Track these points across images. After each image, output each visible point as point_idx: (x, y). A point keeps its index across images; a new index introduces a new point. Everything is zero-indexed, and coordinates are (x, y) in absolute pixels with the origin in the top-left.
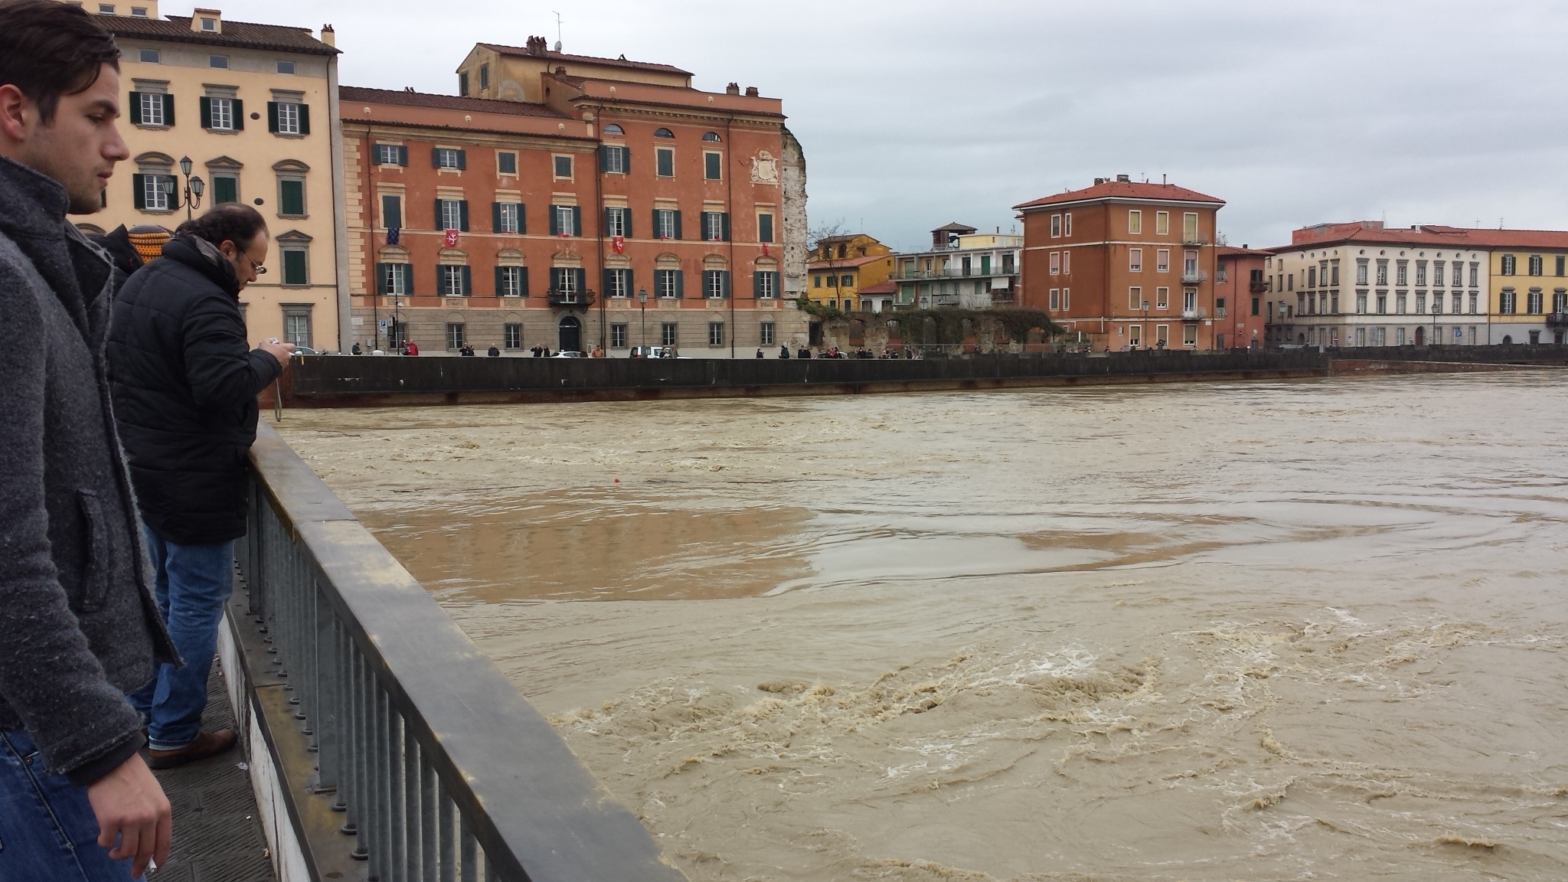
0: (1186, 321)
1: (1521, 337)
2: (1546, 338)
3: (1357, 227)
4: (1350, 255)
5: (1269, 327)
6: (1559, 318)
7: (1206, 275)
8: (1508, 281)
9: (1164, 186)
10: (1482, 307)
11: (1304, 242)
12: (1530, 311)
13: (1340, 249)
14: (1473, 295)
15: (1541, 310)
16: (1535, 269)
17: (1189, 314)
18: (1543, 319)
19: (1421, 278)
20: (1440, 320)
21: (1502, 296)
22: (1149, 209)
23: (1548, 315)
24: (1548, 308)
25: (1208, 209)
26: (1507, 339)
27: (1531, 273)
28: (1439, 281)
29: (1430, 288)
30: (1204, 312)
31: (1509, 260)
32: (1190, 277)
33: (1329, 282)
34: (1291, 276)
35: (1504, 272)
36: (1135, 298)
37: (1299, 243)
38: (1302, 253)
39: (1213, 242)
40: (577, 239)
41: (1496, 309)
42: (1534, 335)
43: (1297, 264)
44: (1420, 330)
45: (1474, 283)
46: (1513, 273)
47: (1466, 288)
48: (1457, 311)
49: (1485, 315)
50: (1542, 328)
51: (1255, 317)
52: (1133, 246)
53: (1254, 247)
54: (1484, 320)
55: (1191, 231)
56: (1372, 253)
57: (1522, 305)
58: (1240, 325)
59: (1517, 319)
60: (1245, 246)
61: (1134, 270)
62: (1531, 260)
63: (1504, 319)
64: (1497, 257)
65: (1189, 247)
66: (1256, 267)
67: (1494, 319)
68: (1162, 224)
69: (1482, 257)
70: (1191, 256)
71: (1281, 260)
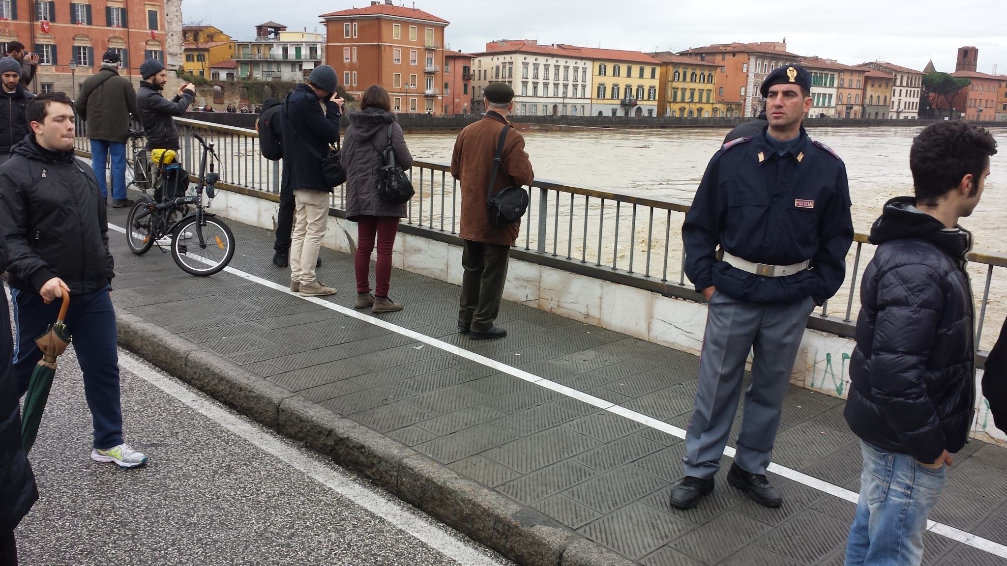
0: (427, 96)
1: (607, 113)
2: (620, 113)
3: (523, 43)
4: (519, 59)
5: (473, 102)
6: (627, 101)
7: (438, 68)
8: (602, 79)
9: (414, 10)
10: (588, 95)
11: (493, 51)
12: (613, 97)
13: (513, 56)
14: (584, 87)
15: (618, 97)
16: (616, 72)
17: (429, 92)
18: (619, 102)
19: (557, 75)
20: (566, 101)
21: (599, 88)
22: (405, 24)
23: (622, 100)
24: (622, 96)
25: (440, 26)
26: (600, 113)
27: (614, 75)
28: (566, 78)
29: (561, 82)
30: (438, 91)
31: (603, 67)
32: (430, 69)
33: (507, 76)
34: (485, 71)
35: (600, 74)
36: (397, 81)
37: (490, 51)
38: (492, 57)
39: (443, 48)
40: (14, 22)
41: (595, 96)
42: (614, 111)
43: (489, 64)
44: (555, 107)
45: (584, 80)
46: (605, 75)
47: (580, 83)
48: (575, 96)
49: (589, 98)
50: (618, 107)
51: (465, 95)
52: (396, 47)
53: (465, 51)
54: (589, 101)
55: (430, 40)
56: (531, 59)
57: (608, 94)
58: (457, 100)
59: (606, 101)
60: (460, 51)
61: (397, 62)
62: (614, 67)
63: (600, 101)
64: (597, 64)
65: (429, 50)
66: (466, 65)
67: (594, 101)
68: (413, 34)
69: (589, 64)
70: (430, 56)
71: (480, 61)
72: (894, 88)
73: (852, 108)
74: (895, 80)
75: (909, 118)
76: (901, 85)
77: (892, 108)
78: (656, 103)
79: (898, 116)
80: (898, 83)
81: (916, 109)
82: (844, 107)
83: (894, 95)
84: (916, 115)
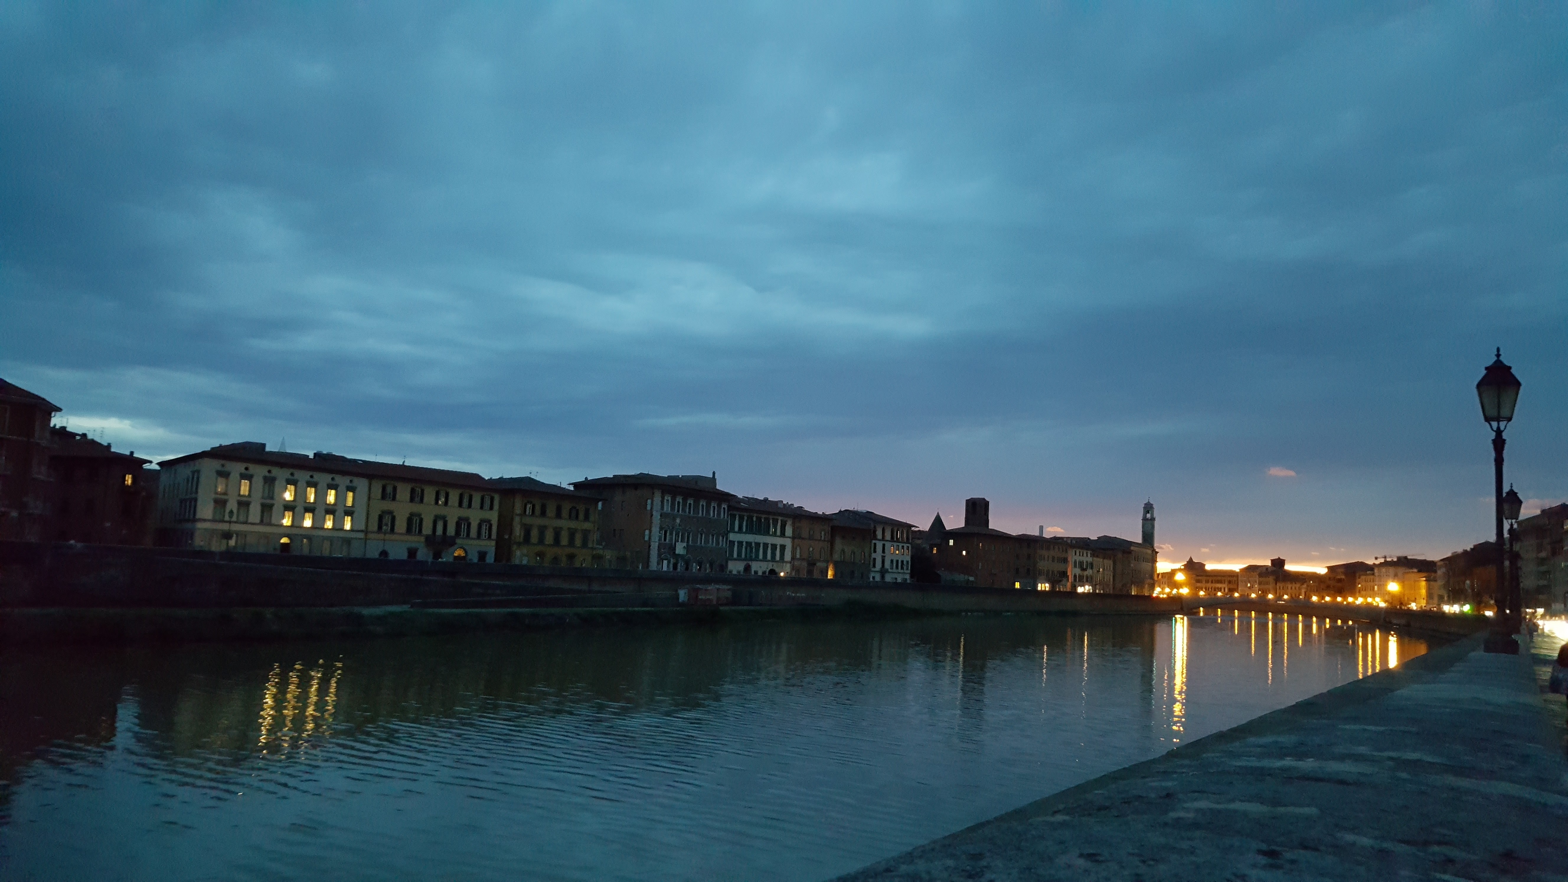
1: (398, 554)
2: (424, 554)
4: (212, 467)
6: (438, 538)
8: (387, 505)
12: (409, 530)
13: (201, 461)
14: (349, 514)
15: (420, 532)
16: (416, 497)
18: (423, 539)
21: (381, 518)
23: (427, 536)
24: (427, 531)
26: (384, 553)
27: (412, 501)
29: (300, 504)
31: (389, 489)
35: (383, 497)
41: (374, 526)
42: (412, 553)
46: (394, 499)
47: (340, 507)
49: (362, 531)
50: (420, 546)
54: (361, 535)
56: (236, 468)
57: (401, 525)
59: (395, 537)
62: (413, 491)
63: (383, 536)
64: (377, 484)
67: (371, 536)
69: (361, 482)
72: (874, 541)
73: (815, 564)
74: (875, 531)
75: (899, 580)
76: (883, 539)
77: (874, 566)
78: (493, 543)
79: (883, 577)
80: (880, 536)
81: (907, 569)
82: (805, 564)
83: (875, 552)
84: (908, 577)
